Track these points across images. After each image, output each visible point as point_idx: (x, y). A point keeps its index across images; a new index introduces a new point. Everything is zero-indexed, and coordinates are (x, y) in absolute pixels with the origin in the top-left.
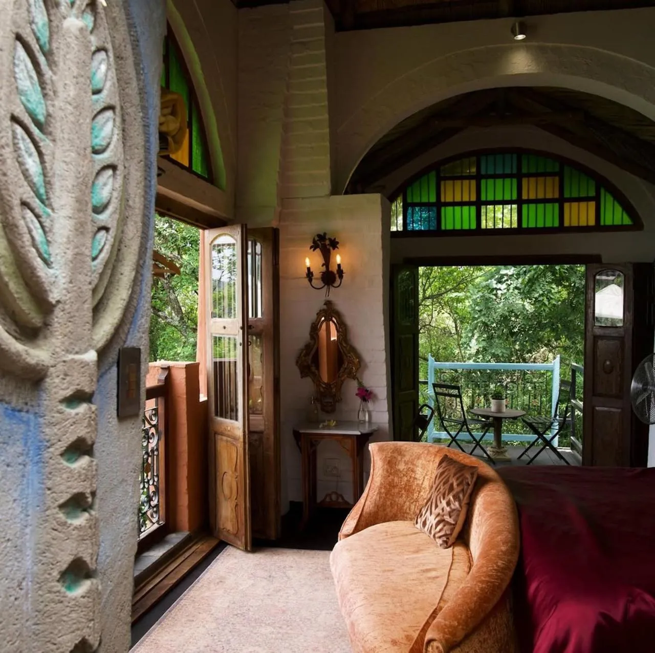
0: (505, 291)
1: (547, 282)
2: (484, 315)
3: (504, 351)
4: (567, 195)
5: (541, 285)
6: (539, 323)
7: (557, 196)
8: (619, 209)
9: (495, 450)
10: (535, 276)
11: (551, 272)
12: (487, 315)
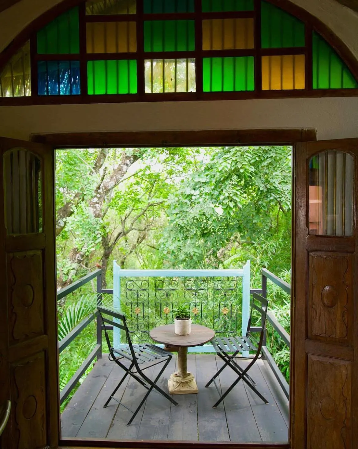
0: (198, 196)
1: (232, 185)
2: (179, 217)
3: (196, 251)
4: (265, 45)
5: (227, 188)
6: (227, 225)
7: (251, 46)
8: (337, 68)
9: (179, 379)
10: (222, 179)
11: (237, 175)
12: (181, 218)
